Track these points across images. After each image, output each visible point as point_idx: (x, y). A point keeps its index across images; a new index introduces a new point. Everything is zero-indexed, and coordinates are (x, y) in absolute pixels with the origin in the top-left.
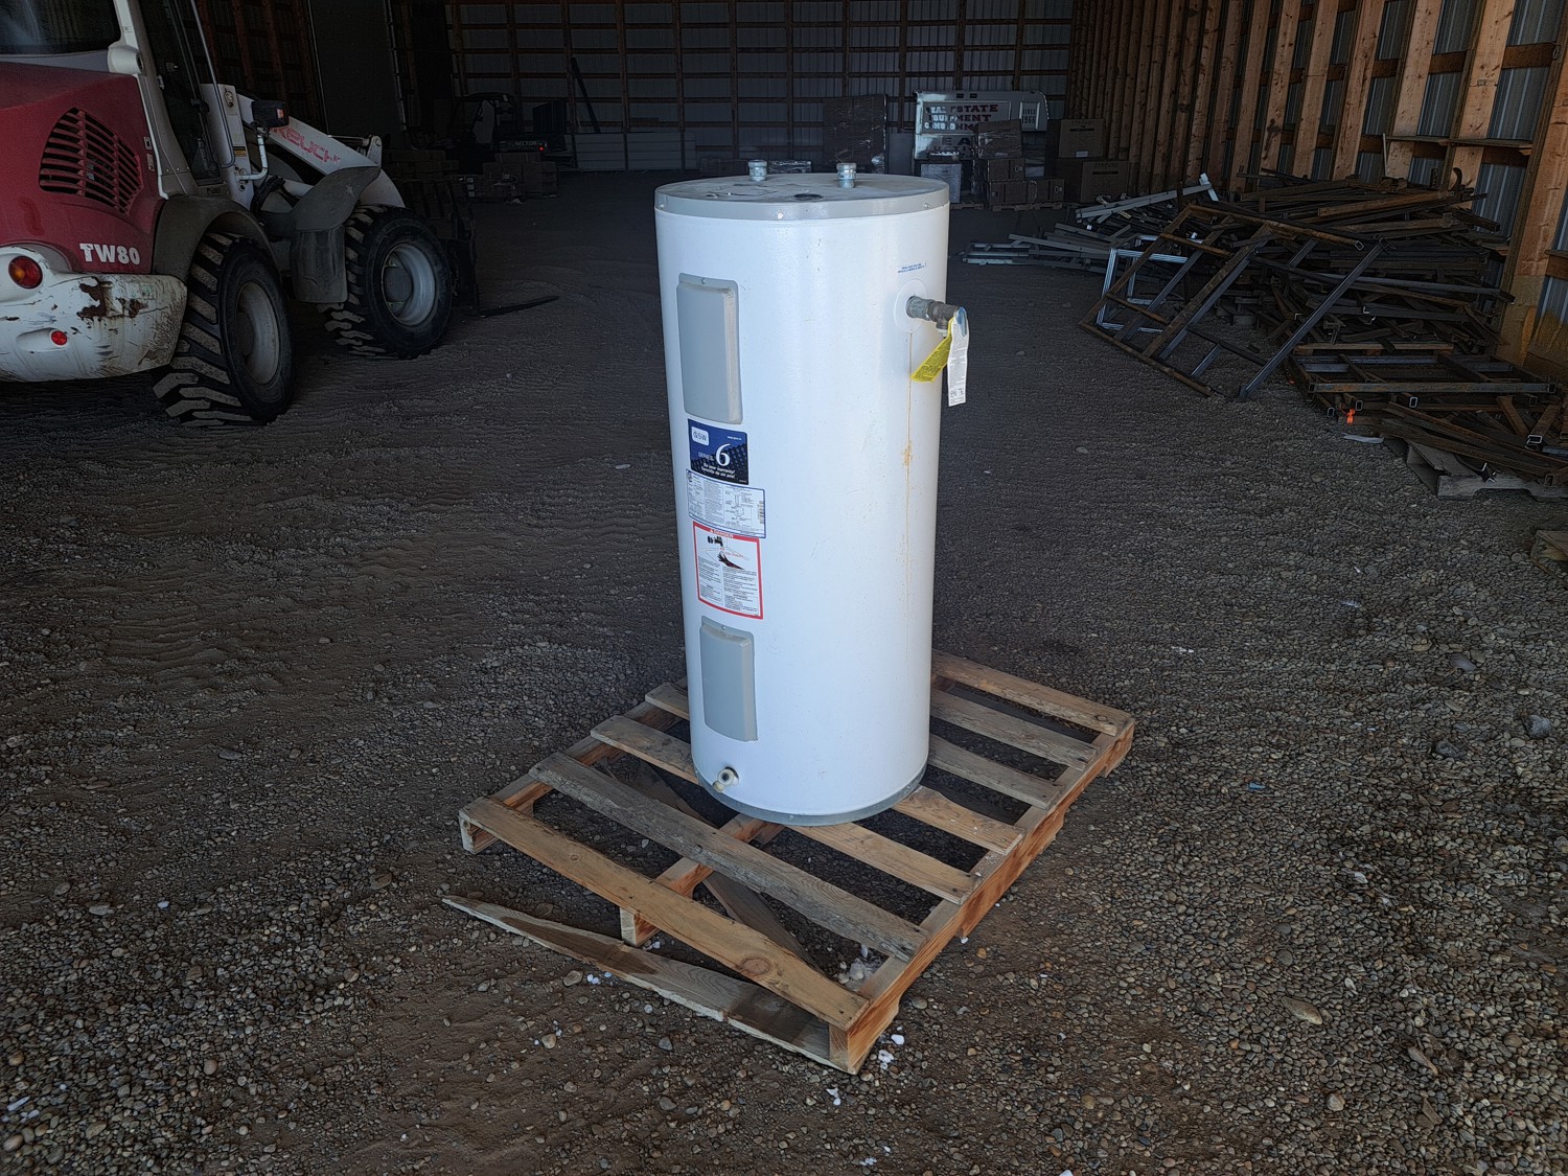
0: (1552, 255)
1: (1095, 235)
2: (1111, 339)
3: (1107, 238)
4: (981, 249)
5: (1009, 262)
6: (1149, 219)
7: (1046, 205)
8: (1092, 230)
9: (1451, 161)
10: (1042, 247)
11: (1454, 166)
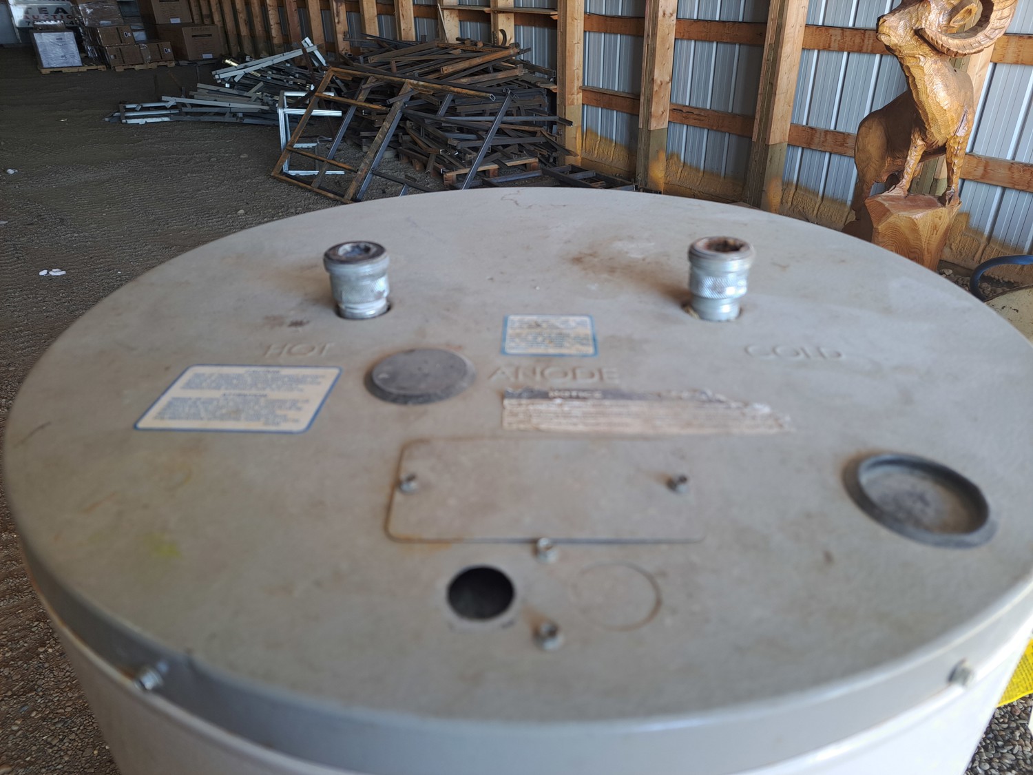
0: (584, 89)
1: (235, 92)
2: (309, 187)
3: (246, 94)
4: (133, 110)
5: (166, 119)
6: (274, 76)
7: (161, 64)
8: (230, 88)
9: (496, 25)
10: (193, 105)
11: (500, 28)
